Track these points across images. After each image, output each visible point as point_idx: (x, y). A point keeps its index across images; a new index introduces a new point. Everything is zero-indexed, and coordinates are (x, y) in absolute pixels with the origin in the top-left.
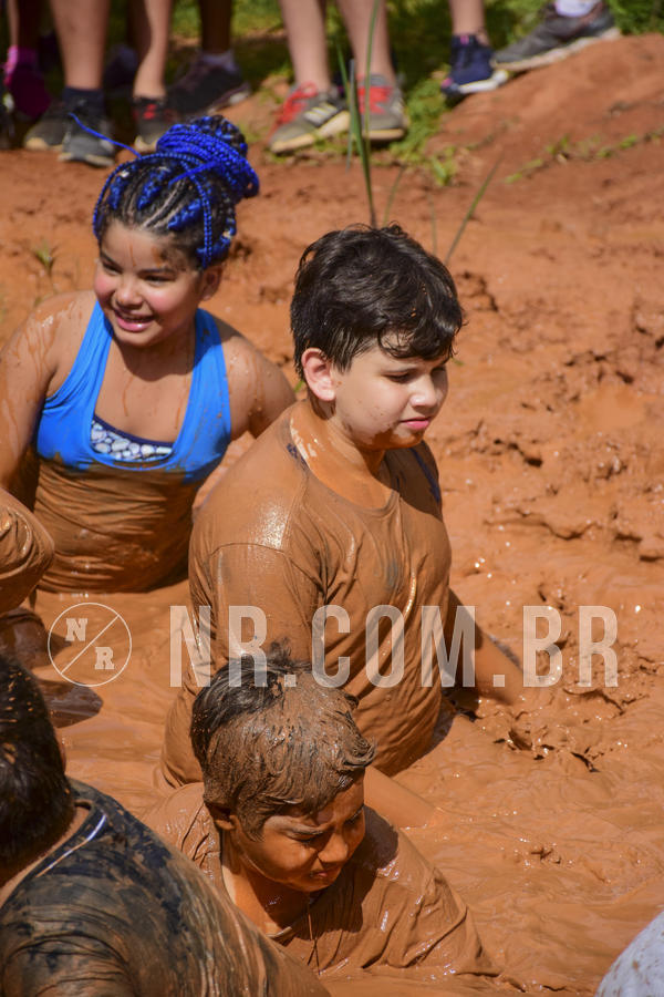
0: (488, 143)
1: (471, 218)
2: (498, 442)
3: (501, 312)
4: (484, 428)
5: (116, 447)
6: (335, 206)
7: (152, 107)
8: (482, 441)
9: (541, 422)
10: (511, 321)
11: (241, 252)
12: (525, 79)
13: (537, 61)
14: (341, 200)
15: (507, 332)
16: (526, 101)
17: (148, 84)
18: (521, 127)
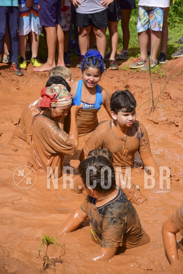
0: (170, 70)
1: (167, 83)
2: (171, 122)
3: (172, 99)
4: (168, 119)
5: (85, 106)
6: (143, 80)
7: (112, 62)
8: (168, 122)
9: (178, 119)
10: (174, 101)
11: (127, 87)
12: (177, 59)
13: (179, 56)
14: (144, 79)
15: (173, 103)
16: (177, 63)
17: (112, 58)
18: (176, 67)
